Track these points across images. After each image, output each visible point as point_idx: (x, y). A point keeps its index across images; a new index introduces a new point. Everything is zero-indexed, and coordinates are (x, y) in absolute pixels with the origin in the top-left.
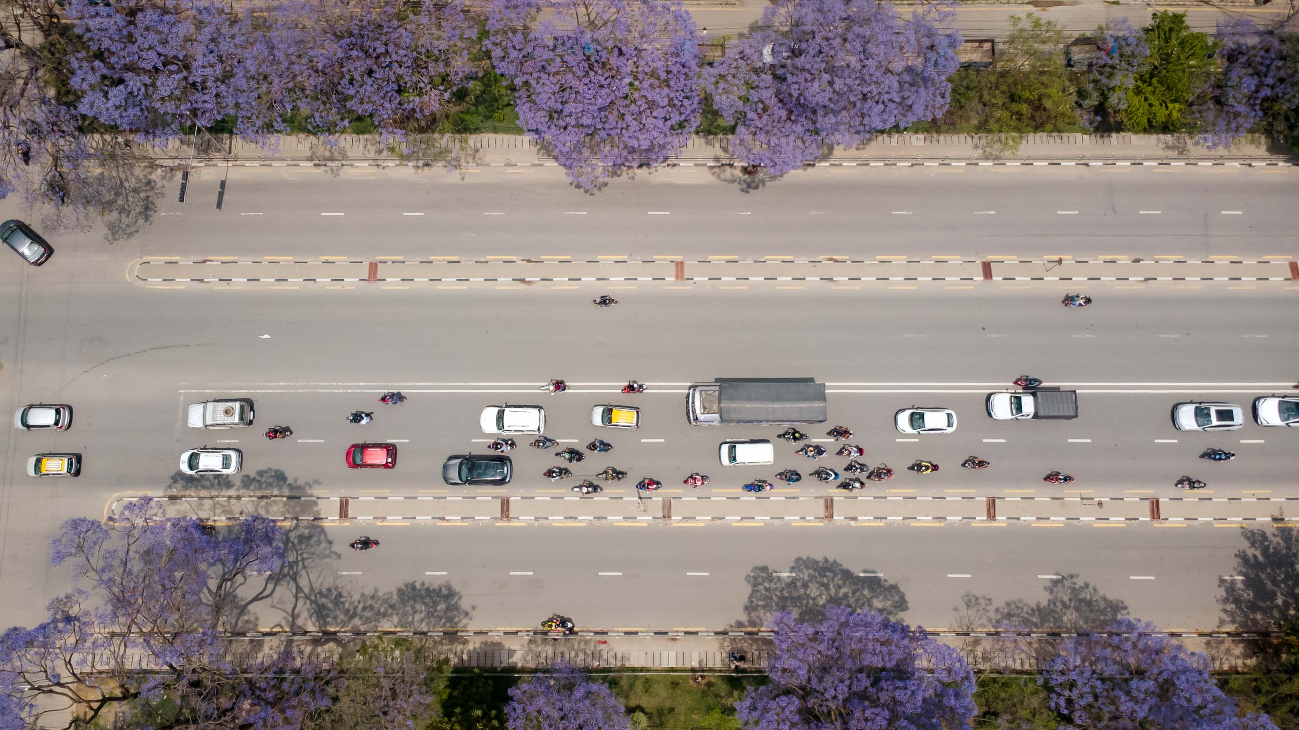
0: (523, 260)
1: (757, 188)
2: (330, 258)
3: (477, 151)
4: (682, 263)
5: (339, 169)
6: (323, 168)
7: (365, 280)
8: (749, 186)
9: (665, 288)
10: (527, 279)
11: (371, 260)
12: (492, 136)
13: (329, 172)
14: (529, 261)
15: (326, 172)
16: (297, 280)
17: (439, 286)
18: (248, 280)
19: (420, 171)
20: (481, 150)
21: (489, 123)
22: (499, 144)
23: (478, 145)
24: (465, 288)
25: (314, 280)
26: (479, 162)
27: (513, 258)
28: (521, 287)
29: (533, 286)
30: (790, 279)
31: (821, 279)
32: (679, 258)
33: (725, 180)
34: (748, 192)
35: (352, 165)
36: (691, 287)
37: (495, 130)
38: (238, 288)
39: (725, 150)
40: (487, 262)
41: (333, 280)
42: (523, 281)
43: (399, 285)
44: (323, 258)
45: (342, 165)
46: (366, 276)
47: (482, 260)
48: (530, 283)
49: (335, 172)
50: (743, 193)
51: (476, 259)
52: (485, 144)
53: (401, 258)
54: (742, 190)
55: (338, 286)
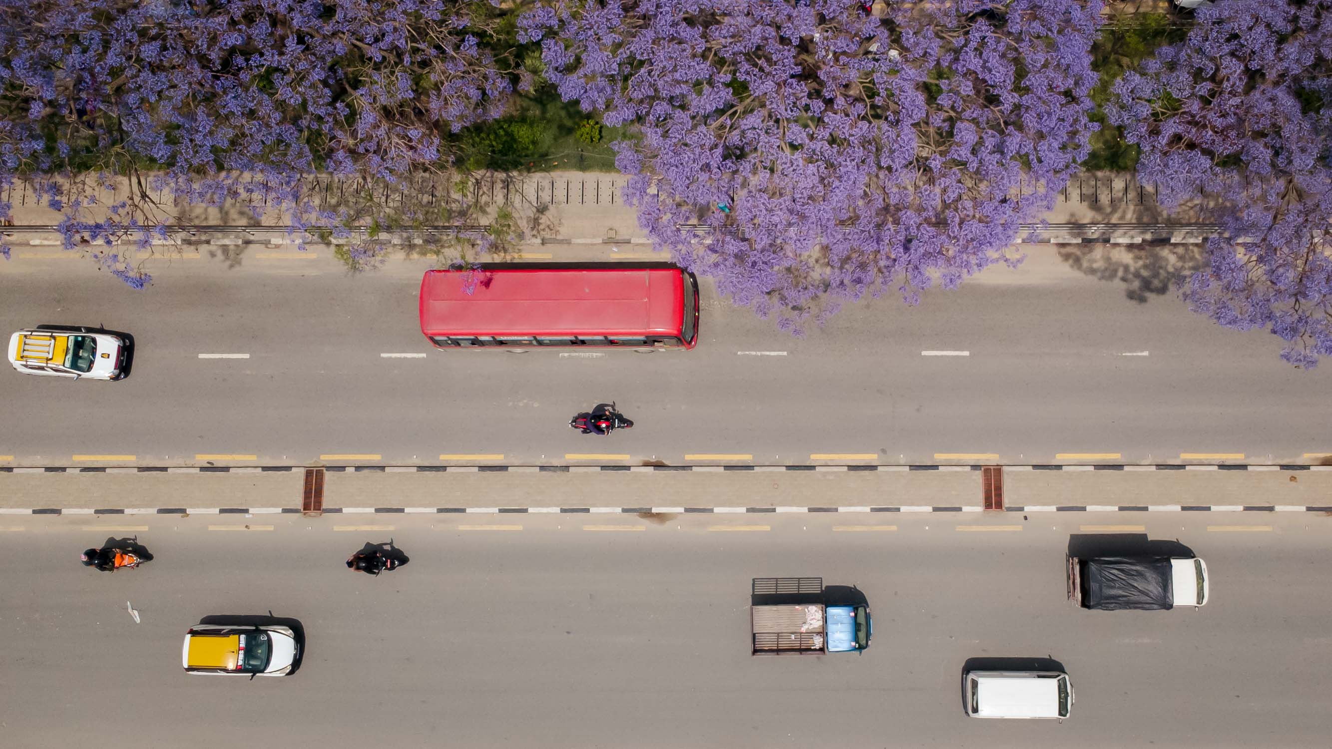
0: (646, 464)
1: (1162, 290)
2: (220, 459)
3: (542, 210)
4: (998, 470)
5: (239, 250)
6: (204, 248)
7: (296, 511)
8: (1147, 285)
9: (959, 529)
10: (655, 510)
11: (310, 462)
12: (575, 176)
13: (219, 253)
14: (659, 466)
15: (213, 255)
16: (143, 511)
17: (462, 526)
18: (34, 512)
19: (415, 256)
20: (552, 208)
21: (569, 148)
22: (590, 194)
23: (546, 197)
24: (520, 528)
25: (183, 511)
26: (547, 235)
27: (624, 458)
28: (643, 526)
29: (668, 525)
30: (1241, 508)
31: (1309, 509)
32: (991, 458)
33: (1093, 271)
34: (1142, 300)
35: (266, 243)
36: (1019, 528)
37: (582, 164)
38: (14, 529)
39: (1094, 203)
40: (566, 468)
41: (222, 511)
42: (647, 514)
43: (372, 523)
44: (203, 459)
45: (248, 242)
46: (298, 501)
47: (556, 462)
48: (661, 517)
49: (232, 256)
50: (1134, 303)
51: (543, 460)
52: (560, 194)
53: (375, 458)
54: (1131, 295)
55: (234, 525)
